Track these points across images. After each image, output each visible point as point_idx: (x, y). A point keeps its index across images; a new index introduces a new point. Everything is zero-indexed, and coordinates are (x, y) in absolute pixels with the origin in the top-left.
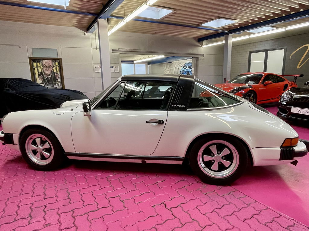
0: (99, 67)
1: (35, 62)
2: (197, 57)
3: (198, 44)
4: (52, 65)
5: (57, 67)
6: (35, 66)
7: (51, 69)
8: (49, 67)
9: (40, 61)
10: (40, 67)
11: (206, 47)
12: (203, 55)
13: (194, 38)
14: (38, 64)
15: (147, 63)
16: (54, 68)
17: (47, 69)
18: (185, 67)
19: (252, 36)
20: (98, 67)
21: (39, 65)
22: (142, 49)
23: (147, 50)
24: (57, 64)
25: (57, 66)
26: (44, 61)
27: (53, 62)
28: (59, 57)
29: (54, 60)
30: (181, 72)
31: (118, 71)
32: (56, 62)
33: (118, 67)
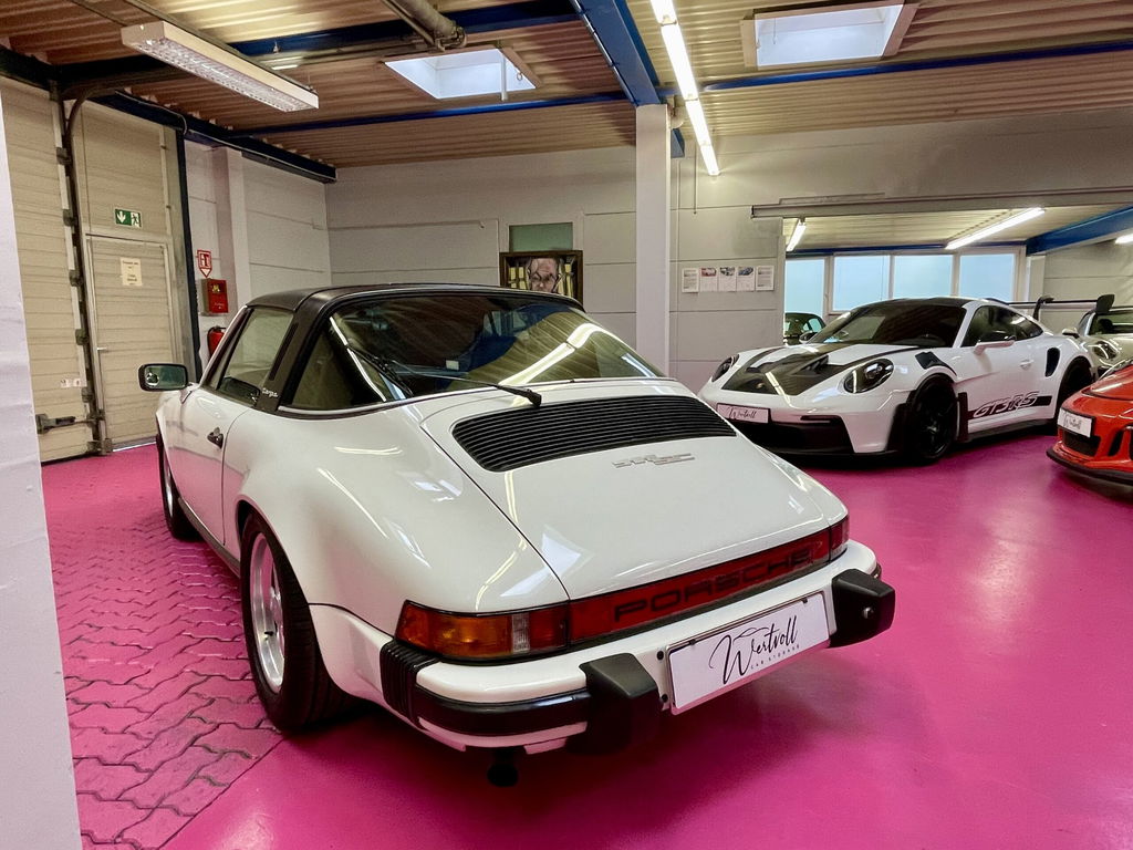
0: (697, 272)
1: (512, 266)
4: (554, 273)
5: (568, 278)
6: (513, 277)
7: (550, 285)
8: (547, 279)
9: (525, 263)
10: (524, 279)
14: (521, 269)
15: (1024, 249)
16: (561, 283)
17: (542, 285)
20: (695, 275)
21: (521, 275)
22: (889, 191)
23: (913, 192)
24: (568, 268)
25: (567, 274)
26: (536, 263)
27: (558, 263)
28: (574, 249)
29: (561, 256)
31: (770, 284)
32: (566, 263)
33: (773, 269)
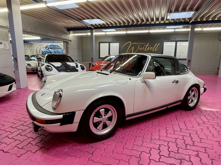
2: (67, 42)
3: (67, 32)
11: (73, 35)
12: (71, 41)
13: (65, 27)
18: (47, 48)
19: (107, 33)
30: (43, 52)
31: (7, 47)
33: (8, 44)
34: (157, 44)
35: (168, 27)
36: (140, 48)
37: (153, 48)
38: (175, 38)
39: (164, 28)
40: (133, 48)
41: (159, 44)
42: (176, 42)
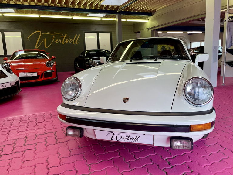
34: (76, 35)
35: (90, 15)
36: (55, 40)
37: (73, 40)
38: (96, 29)
39: (86, 15)
40: (45, 39)
41: (79, 35)
42: (98, 33)
